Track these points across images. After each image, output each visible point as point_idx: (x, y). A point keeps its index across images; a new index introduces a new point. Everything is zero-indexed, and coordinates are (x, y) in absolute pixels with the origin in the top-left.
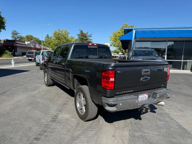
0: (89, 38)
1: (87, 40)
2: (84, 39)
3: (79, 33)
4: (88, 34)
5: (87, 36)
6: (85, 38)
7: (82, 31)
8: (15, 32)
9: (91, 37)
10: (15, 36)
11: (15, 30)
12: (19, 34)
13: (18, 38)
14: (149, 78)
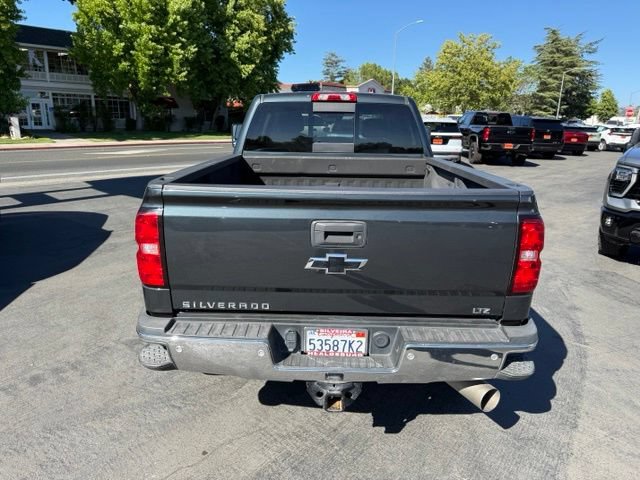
0: (587, 57)
1: (573, 65)
2: (561, 64)
3: (542, 43)
4: (584, 43)
5: (577, 50)
6: (566, 60)
7: (554, 32)
8: (333, 58)
9: (594, 51)
10: (332, 70)
11: (333, 52)
12: (341, 64)
13: (340, 74)
14: (360, 263)
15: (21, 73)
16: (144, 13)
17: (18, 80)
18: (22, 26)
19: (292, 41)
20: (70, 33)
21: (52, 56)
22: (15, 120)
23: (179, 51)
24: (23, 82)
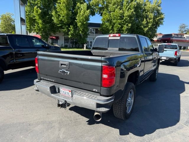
10: (182, 29)
12: (187, 27)
13: (185, 31)
14: (68, 73)
15: (88, 34)
16: (118, 17)
17: (87, 36)
18: (90, 23)
19: (163, 21)
20: (100, 24)
21: (97, 30)
22: (85, 45)
23: (126, 26)
24: (88, 36)
